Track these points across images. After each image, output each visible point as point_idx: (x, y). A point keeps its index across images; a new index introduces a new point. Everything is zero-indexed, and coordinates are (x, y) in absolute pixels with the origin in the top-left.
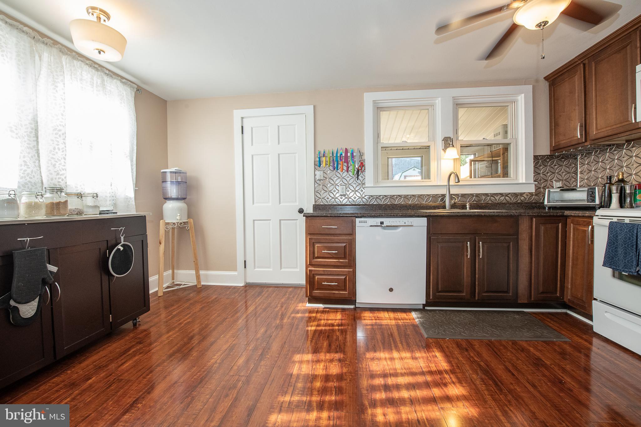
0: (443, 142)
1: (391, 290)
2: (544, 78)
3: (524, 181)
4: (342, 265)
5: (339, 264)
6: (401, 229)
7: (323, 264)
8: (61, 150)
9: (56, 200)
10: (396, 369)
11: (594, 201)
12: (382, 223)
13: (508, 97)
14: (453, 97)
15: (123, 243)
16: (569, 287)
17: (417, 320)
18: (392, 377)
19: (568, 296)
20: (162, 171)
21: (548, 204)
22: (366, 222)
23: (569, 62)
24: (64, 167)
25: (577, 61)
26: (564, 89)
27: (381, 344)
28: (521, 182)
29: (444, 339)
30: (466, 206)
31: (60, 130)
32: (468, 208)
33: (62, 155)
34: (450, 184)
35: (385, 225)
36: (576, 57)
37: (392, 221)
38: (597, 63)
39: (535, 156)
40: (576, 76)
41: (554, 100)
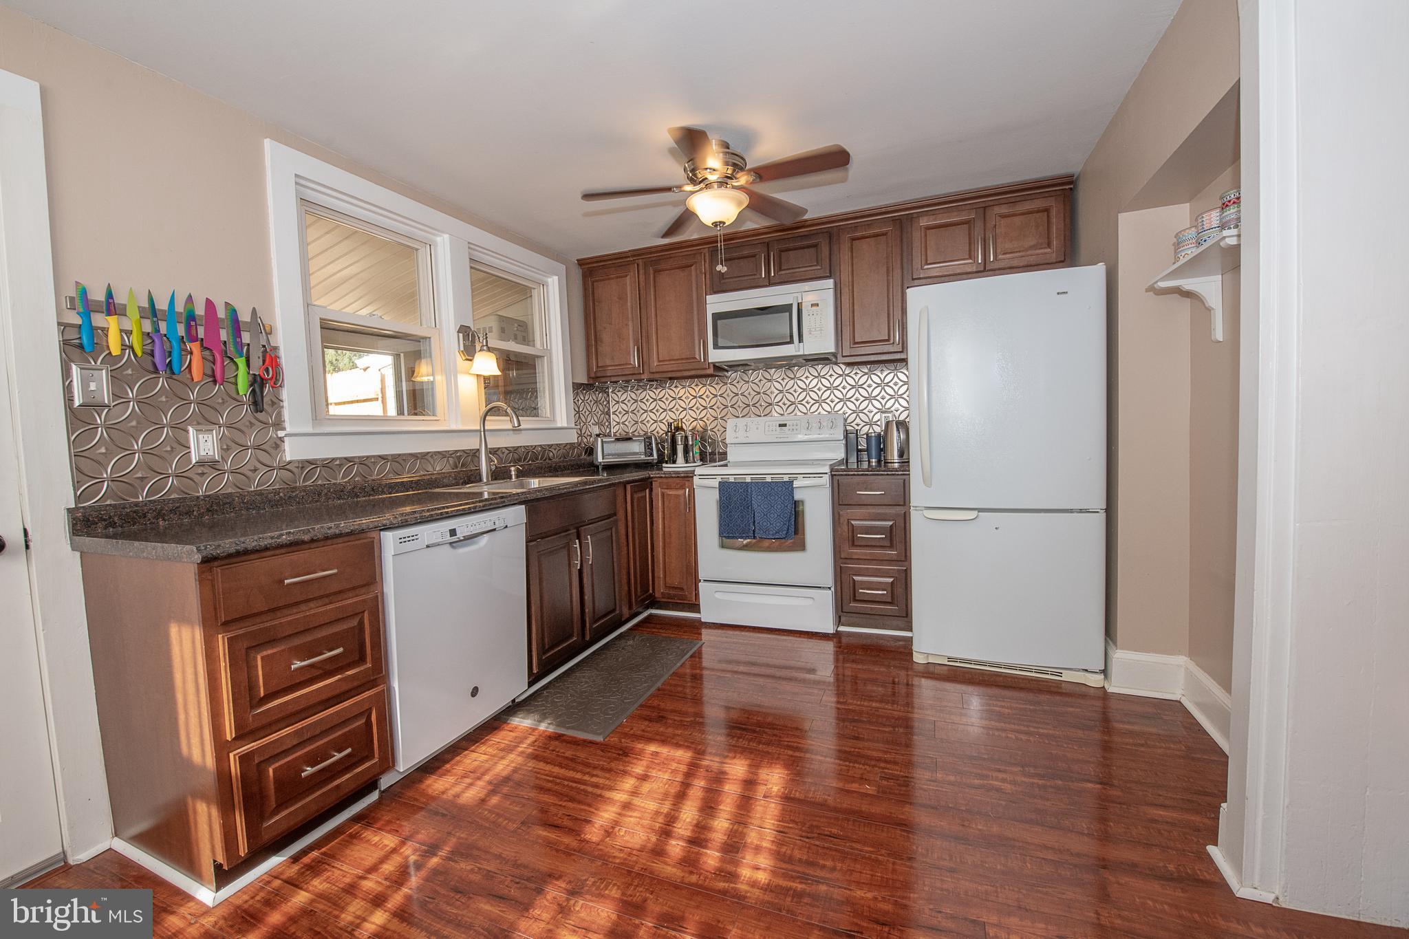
0: (461, 335)
1: (475, 692)
2: (578, 260)
3: (565, 425)
4: (356, 684)
5: (345, 687)
6: (485, 540)
7: (292, 709)
10: (657, 813)
11: (652, 455)
12: (453, 532)
13: (537, 273)
14: (469, 243)
16: (661, 576)
17: (543, 727)
18: (675, 825)
19: (660, 590)
21: (604, 461)
22: (413, 538)
23: (619, 253)
25: (629, 257)
26: (608, 290)
27: (570, 803)
28: (559, 425)
29: (621, 725)
30: (510, 471)
32: (513, 477)
34: (486, 428)
35: (460, 535)
36: (630, 251)
37: (470, 523)
38: (656, 272)
39: (573, 383)
40: (628, 277)
41: (594, 300)
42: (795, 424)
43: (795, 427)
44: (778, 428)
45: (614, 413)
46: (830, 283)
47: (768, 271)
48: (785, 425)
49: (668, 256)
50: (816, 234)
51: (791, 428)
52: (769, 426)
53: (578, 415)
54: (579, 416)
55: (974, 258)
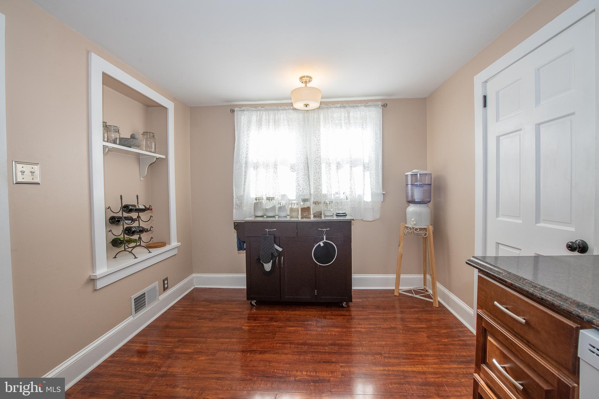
8: (318, 173)
9: (305, 206)
15: (325, 240)
20: (406, 174)
24: (319, 184)
31: (317, 161)
33: (318, 176)
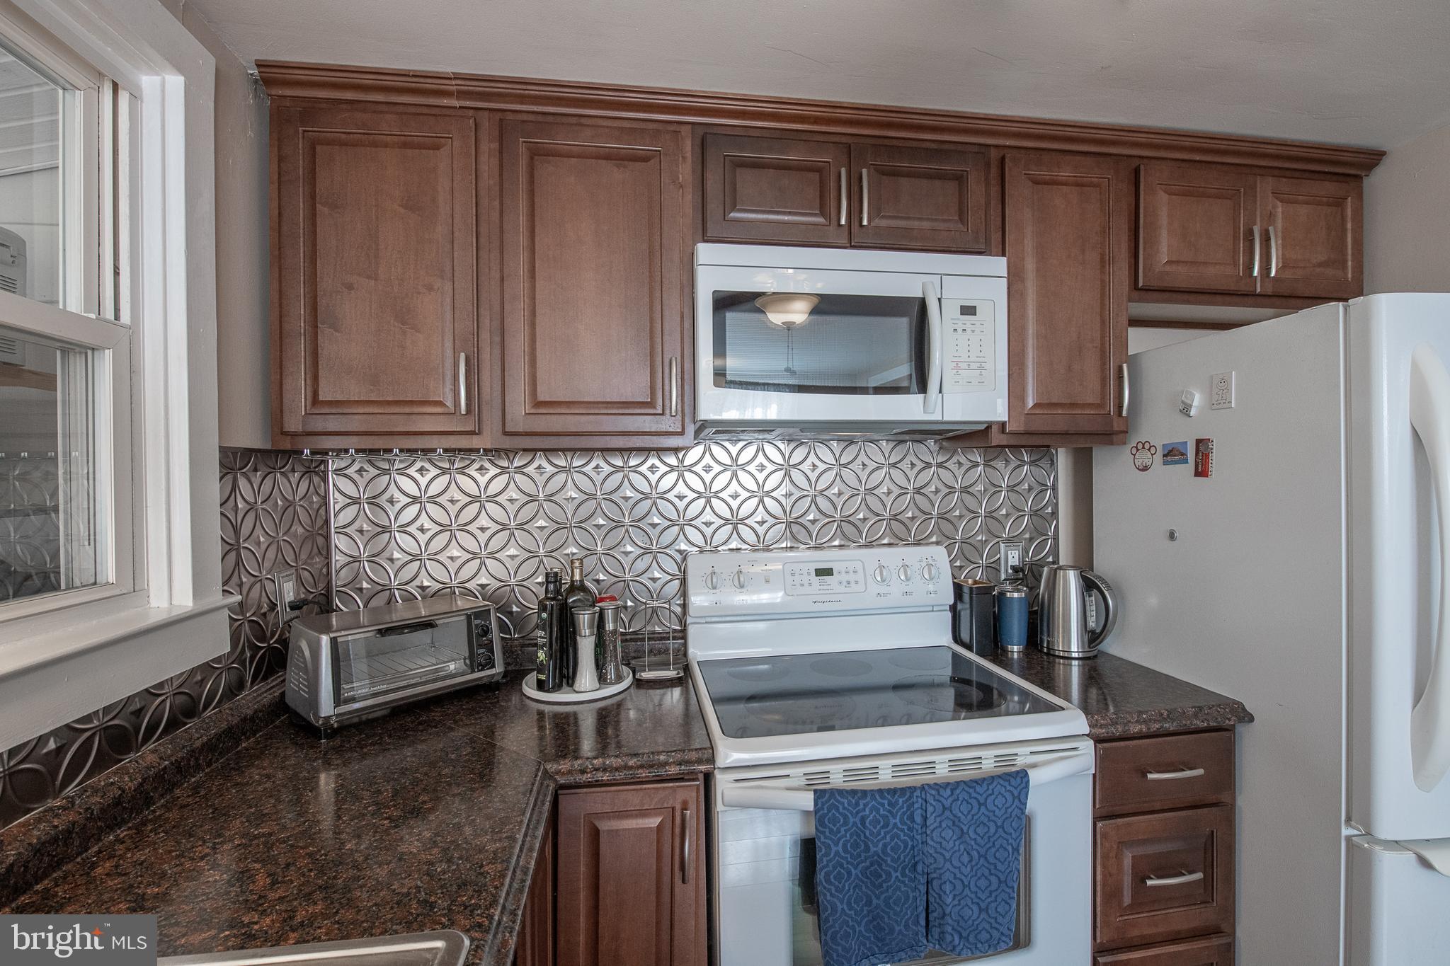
3: (186, 602)
25: (448, 94)
28: (165, 606)
38: (536, 153)
39: (223, 450)
40: (444, 152)
41: (312, 197)
42: (851, 569)
43: (852, 577)
44: (816, 580)
45: (341, 530)
46: (999, 265)
47: (856, 212)
48: (828, 572)
49: (574, 120)
50: (959, 151)
51: (844, 578)
52: (793, 575)
53: (233, 554)
54: (239, 556)
55: (1235, 263)
